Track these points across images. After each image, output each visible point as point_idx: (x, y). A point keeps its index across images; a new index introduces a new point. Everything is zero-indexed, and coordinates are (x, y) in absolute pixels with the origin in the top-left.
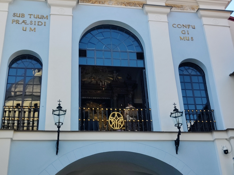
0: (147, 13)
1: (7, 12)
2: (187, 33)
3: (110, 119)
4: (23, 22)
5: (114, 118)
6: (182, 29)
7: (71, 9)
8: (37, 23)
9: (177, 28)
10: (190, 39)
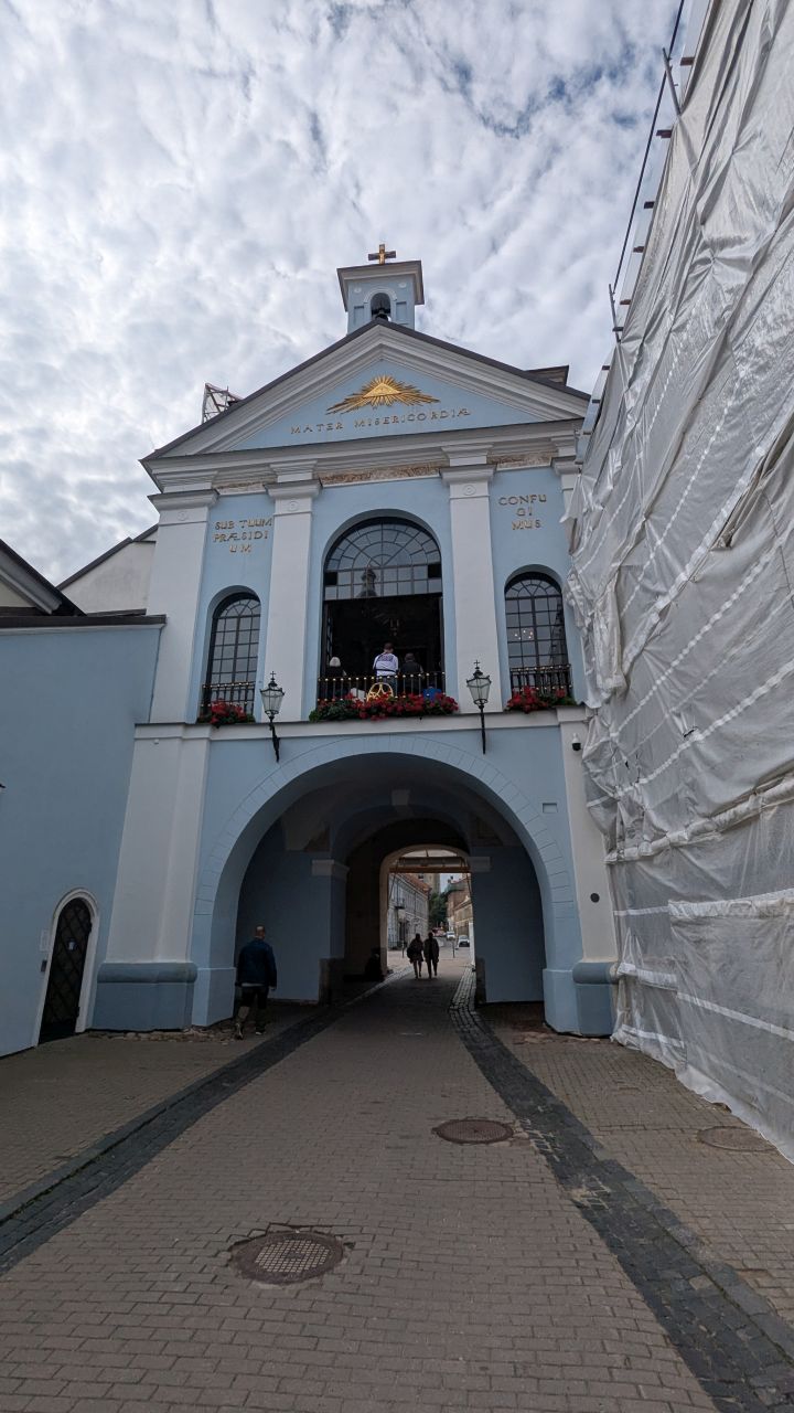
0: (448, 484)
1: (206, 524)
2: (527, 514)
3: (369, 696)
4: (232, 535)
5: (377, 694)
6: (518, 506)
7: (309, 500)
8: (253, 536)
9: (509, 505)
10: (534, 523)
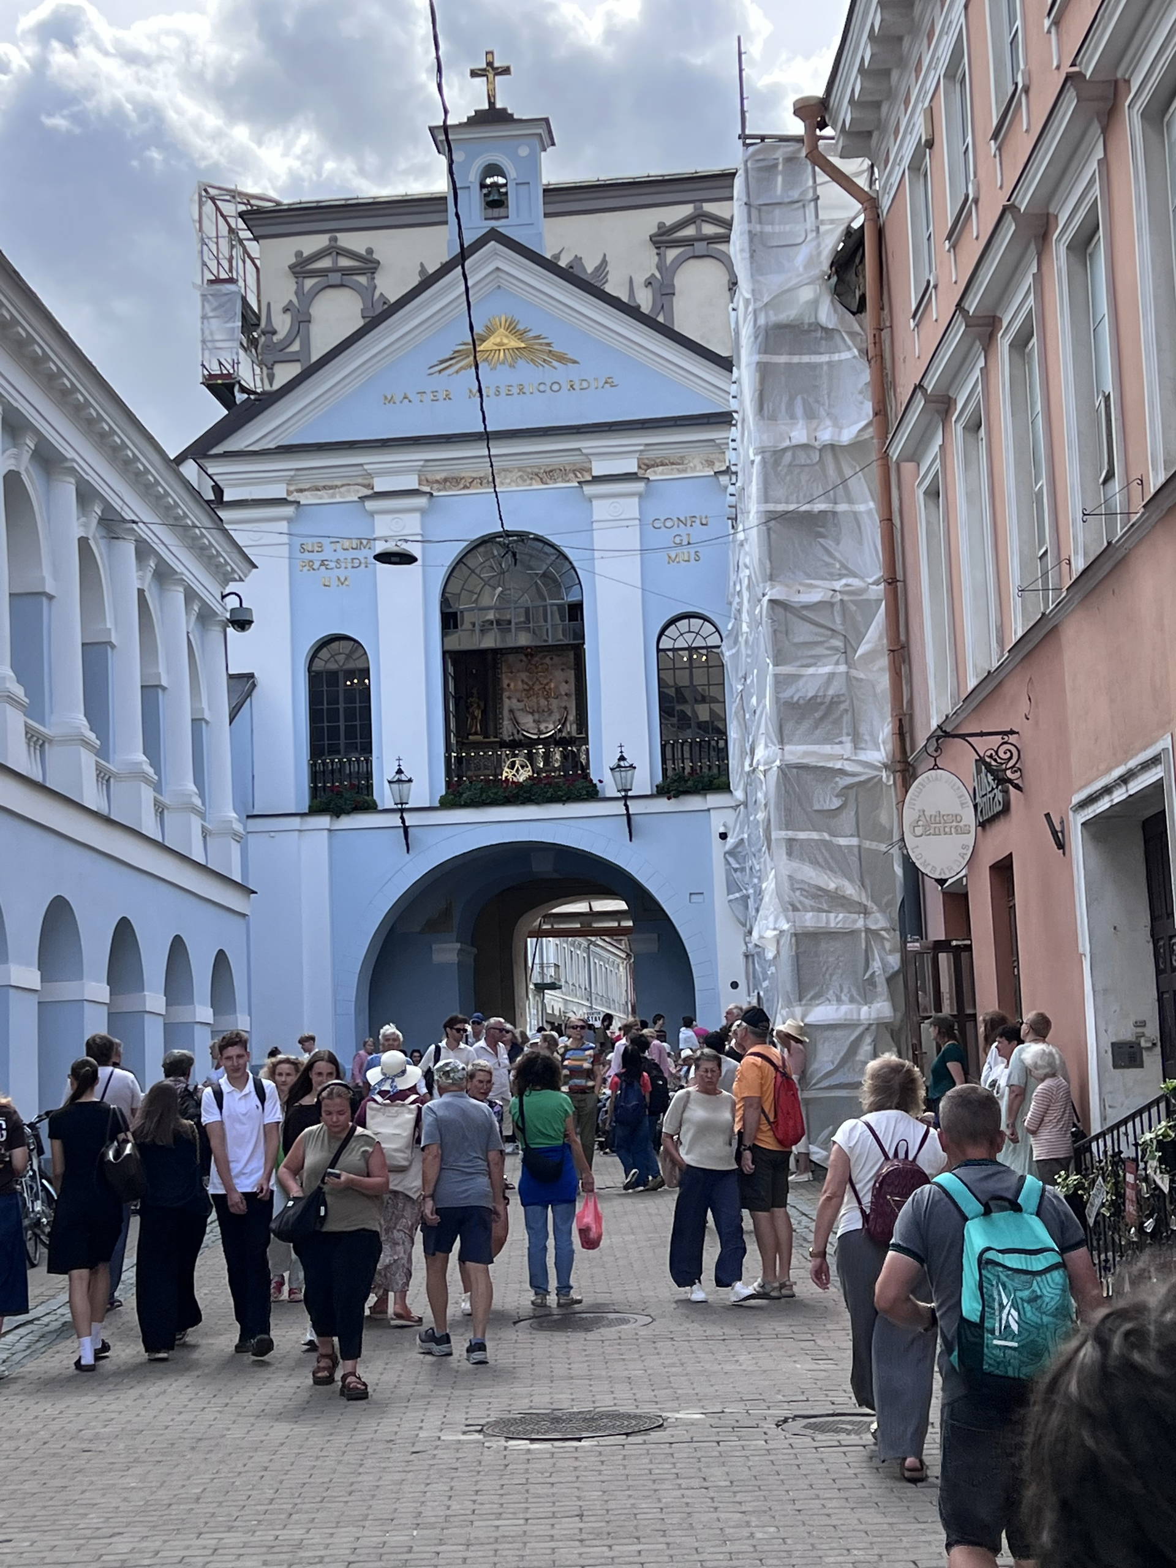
0: (590, 500)
1: (287, 547)
2: (685, 542)
3: (505, 774)
4: (323, 562)
5: (514, 772)
6: (675, 531)
7: (417, 515)
8: (349, 565)
9: (663, 529)
10: (693, 556)
